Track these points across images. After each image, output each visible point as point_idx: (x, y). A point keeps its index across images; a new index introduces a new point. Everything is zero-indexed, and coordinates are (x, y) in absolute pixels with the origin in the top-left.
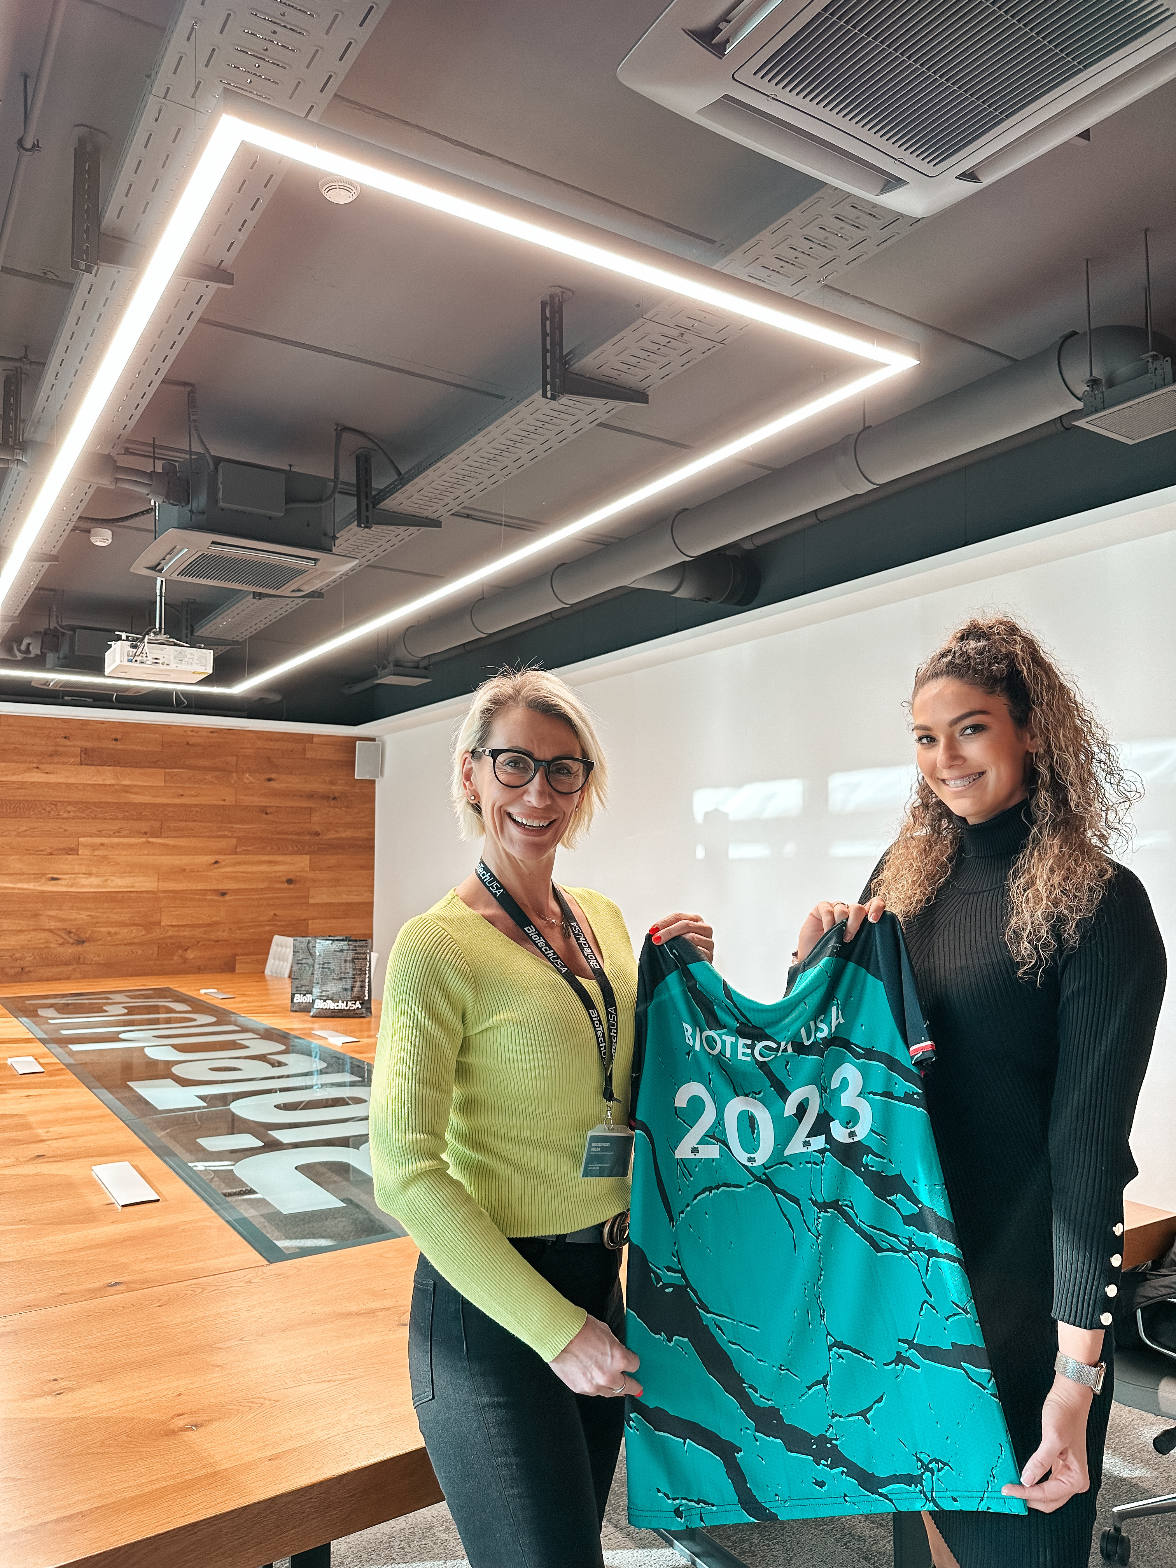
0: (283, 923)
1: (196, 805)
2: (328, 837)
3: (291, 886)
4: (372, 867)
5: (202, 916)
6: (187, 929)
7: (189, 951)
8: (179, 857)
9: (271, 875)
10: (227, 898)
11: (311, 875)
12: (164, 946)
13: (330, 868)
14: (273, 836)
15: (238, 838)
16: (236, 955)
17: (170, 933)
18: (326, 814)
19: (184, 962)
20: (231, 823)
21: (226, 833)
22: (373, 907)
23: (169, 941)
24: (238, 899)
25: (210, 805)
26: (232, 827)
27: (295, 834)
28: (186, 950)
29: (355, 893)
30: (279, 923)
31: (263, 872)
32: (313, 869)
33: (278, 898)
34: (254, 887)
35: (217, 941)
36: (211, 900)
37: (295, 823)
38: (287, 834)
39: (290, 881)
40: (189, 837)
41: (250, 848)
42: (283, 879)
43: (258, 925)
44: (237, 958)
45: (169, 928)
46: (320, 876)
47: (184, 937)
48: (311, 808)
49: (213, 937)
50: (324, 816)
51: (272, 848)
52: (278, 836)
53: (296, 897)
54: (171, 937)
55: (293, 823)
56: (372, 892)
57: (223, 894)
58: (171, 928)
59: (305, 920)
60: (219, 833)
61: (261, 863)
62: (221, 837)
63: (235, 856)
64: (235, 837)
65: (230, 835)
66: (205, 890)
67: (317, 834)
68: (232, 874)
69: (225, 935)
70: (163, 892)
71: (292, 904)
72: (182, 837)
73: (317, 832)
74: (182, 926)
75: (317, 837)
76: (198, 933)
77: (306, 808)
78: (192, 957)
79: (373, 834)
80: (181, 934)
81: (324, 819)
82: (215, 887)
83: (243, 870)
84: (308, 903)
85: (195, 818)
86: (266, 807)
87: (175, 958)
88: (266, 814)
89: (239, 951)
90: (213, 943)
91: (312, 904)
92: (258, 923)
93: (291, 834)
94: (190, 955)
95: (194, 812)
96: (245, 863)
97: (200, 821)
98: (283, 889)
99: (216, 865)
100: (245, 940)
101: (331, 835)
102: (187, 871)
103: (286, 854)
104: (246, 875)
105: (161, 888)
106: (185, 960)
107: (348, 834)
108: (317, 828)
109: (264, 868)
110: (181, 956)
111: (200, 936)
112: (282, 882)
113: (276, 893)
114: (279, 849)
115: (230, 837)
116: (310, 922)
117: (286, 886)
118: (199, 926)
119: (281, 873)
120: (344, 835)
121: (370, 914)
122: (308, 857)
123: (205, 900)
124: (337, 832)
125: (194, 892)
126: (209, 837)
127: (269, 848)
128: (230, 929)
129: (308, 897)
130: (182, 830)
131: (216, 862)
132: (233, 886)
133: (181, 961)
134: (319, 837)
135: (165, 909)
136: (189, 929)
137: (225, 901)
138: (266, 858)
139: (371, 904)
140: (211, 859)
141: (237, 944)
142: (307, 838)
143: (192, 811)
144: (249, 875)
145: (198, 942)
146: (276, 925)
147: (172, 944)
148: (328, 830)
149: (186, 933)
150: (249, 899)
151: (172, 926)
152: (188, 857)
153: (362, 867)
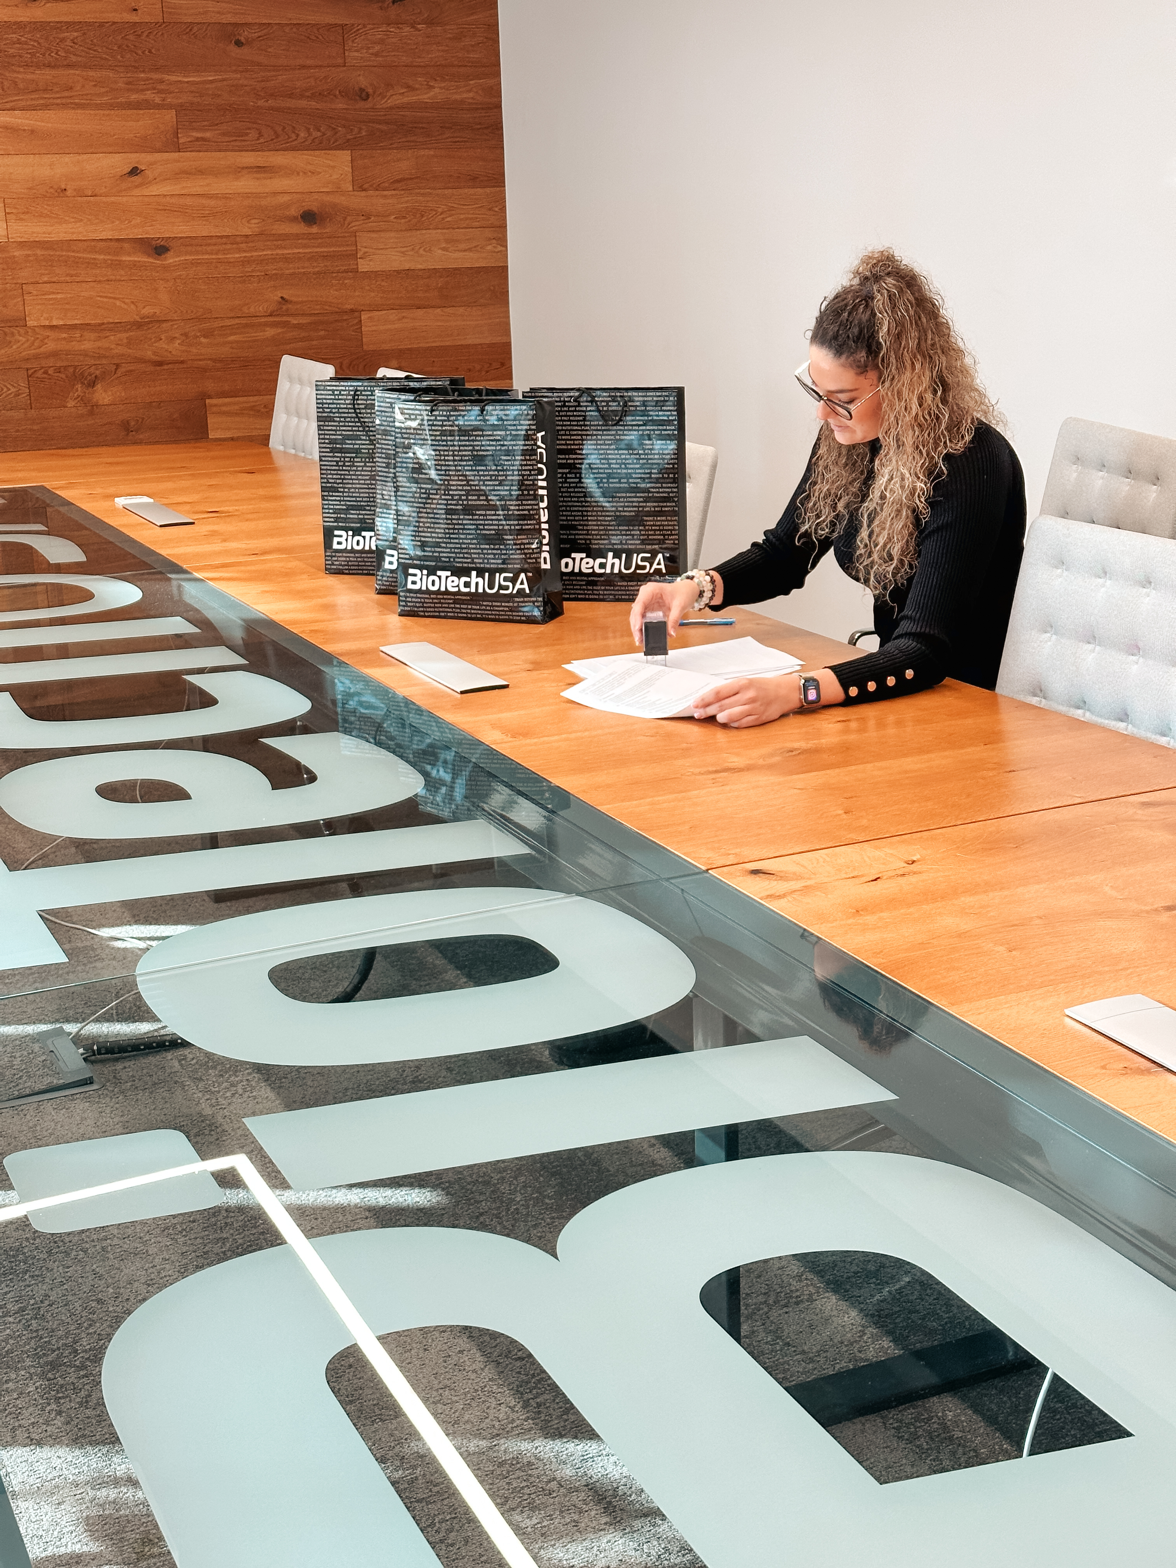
0: (304, 320)
1: (70, 25)
2: (391, 102)
3: (314, 229)
4: (498, 179)
5: (118, 303)
6: (87, 335)
7: (99, 386)
8: (47, 159)
9: (264, 203)
10: (171, 259)
11: (359, 201)
12: (39, 374)
13: (400, 183)
14: (260, 103)
15: (180, 109)
16: (204, 396)
17: (51, 346)
18: (381, 42)
19: (91, 413)
20: (157, 69)
21: (149, 95)
22: (506, 278)
23: (50, 362)
24: (195, 263)
25: (102, 25)
26: (162, 81)
27: (312, 97)
28: (92, 384)
29: (462, 246)
30: (294, 321)
31: (247, 196)
32: (360, 187)
33: (286, 259)
34: (228, 231)
35: (160, 364)
36: (135, 265)
37: (309, 67)
38: (291, 96)
39: (309, 217)
40: (64, 106)
41: (208, 135)
42: (294, 212)
43: (246, 326)
44: (208, 401)
45: (48, 333)
46: (376, 201)
47: (85, 354)
48: (342, 26)
49: (149, 355)
50: (377, 48)
51: (261, 135)
52: (271, 103)
53: (325, 257)
54: (55, 354)
55: (303, 67)
56: (502, 241)
57: (160, 249)
58: (52, 334)
59: (352, 311)
60: (134, 97)
61: (239, 171)
62: (137, 106)
63: (176, 155)
64: (170, 107)
65: (158, 100)
66: (118, 240)
67: (363, 95)
68: (173, 200)
69: (175, 349)
70: (22, 245)
71: (319, 273)
72: (46, 107)
73: (362, 90)
74: (74, 327)
75: (361, 104)
76: (115, 344)
77: (331, 27)
78: (106, 401)
79: (496, 92)
80: (76, 346)
81: (376, 55)
82: (139, 233)
83: (200, 191)
84: (356, 271)
85: (74, 59)
86: (236, 25)
87: (71, 404)
88: (239, 43)
89: (210, 386)
90: (152, 368)
91: (368, 275)
92: (244, 321)
93: (302, 96)
94: (103, 395)
95: (69, 43)
96: (201, 172)
97: (85, 67)
98: (297, 236)
99: (137, 179)
100: (221, 361)
101: (397, 98)
102: (68, 193)
103: (294, 149)
104: (204, 201)
105: (16, 237)
106: (93, 409)
107: (436, 93)
108: (363, 81)
109: (246, 184)
110: (83, 400)
111: (119, 350)
112: (293, 219)
113: (278, 247)
114: (277, 136)
115: (158, 107)
116: (364, 316)
117: (300, 228)
118: (116, 327)
119: (286, 198)
120: (426, 97)
121: (501, 296)
122: (345, 156)
123: (119, 265)
124: (410, 88)
125: (93, 245)
126: (112, 107)
127: (253, 134)
128: (186, 335)
129: (354, 256)
130: (45, 90)
131: (134, 171)
132: (179, 229)
133: (82, 410)
134: (368, 104)
135: (30, 288)
136: (93, 336)
137: (166, 268)
138: (249, 158)
139: (502, 271)
140: (120, 162)
141: (204, 370)
142: (340, 105)
143: (63, 40)
144: (212, 203)
145: (118, 366)
146: (285, 324)
147: (58, 370)
148: (389, 86)
149: (87, 346)
150: (220, 261)
151: (52, 327)
152: (66, 159)
153: (474, 180)
